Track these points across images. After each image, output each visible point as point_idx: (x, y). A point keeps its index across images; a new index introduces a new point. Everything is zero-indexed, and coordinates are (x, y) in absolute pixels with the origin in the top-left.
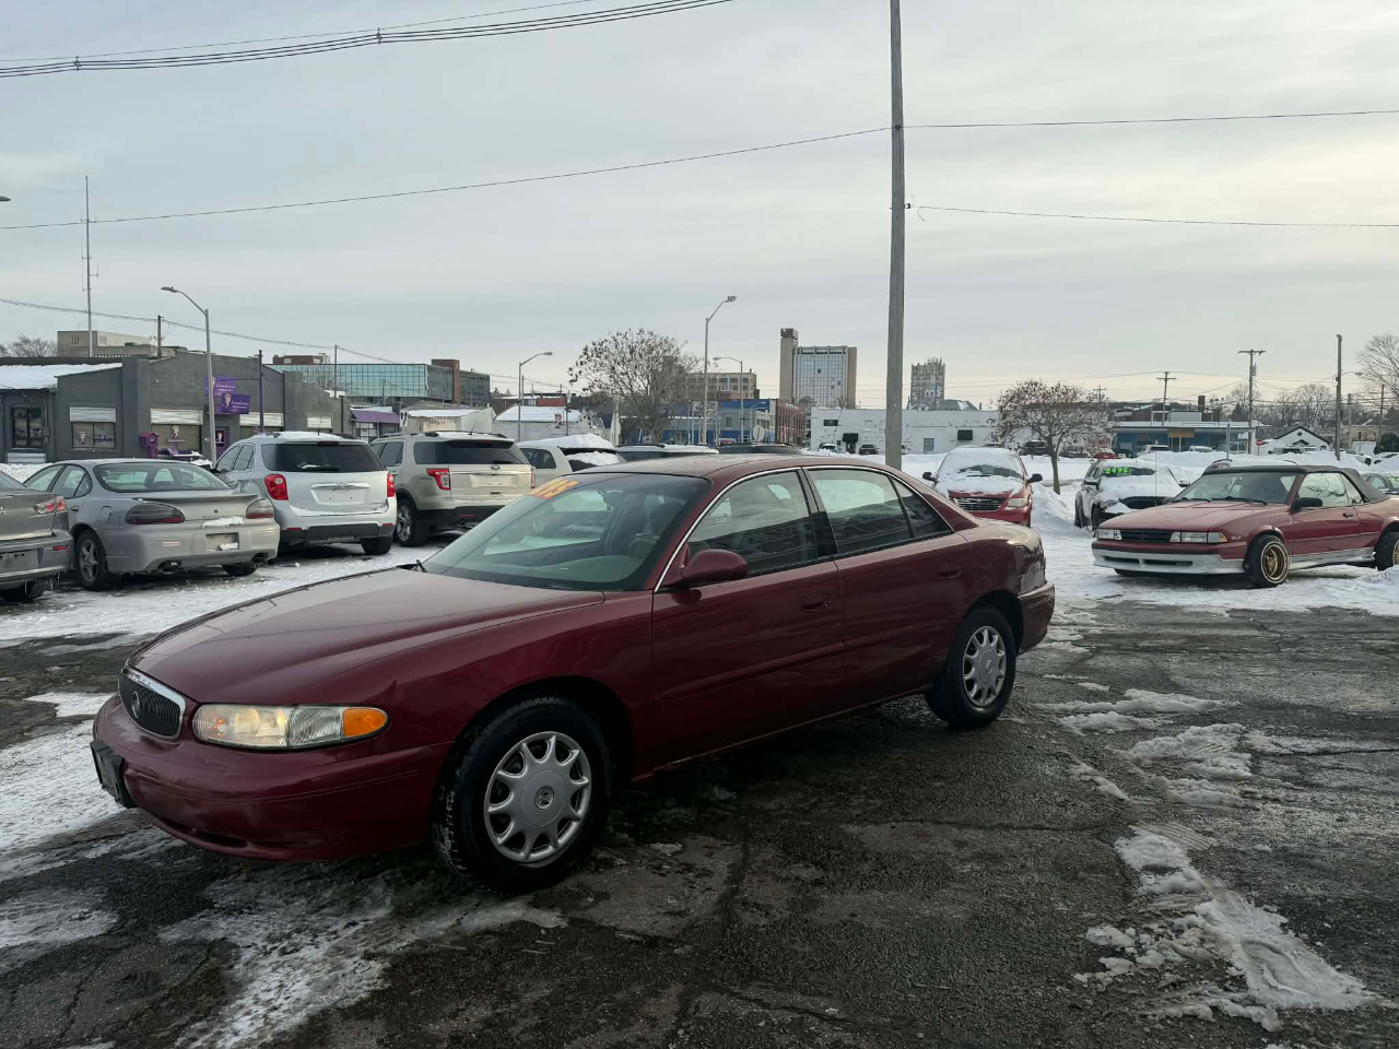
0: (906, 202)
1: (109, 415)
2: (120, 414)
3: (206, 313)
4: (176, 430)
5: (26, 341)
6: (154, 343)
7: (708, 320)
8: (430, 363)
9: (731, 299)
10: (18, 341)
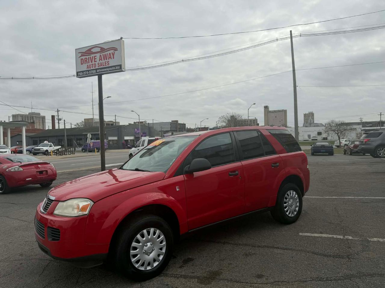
0: (297, 85)
1: (116, 138)
2: (118, 138)
3: (139, 115)
4: (129, 141)
5: (83, 122)
6: (114, 121)
7: (248, 109)
8: (171, 122)
9: (255, 104)
10: (81, 122)
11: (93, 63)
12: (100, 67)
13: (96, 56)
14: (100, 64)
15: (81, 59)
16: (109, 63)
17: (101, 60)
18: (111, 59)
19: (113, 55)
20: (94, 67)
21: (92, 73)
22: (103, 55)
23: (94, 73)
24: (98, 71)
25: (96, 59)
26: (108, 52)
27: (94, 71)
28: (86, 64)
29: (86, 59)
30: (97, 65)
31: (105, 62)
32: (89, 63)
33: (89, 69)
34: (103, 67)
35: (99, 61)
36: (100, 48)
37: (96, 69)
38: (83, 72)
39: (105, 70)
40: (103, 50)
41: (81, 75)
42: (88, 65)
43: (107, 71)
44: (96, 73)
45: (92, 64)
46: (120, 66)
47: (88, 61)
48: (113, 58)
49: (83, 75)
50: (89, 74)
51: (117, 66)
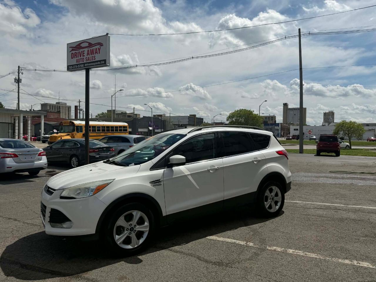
0: (303, 84)
1: (130, 130)
3: (152, 109)
4: (143, 133)
7: (260, 106)
8: (189, 116)
9: (266, 101)
11: (82, 57)
12: (87, 62)
13: (84, 51)
14: (87, 59)
15: (72, 53)
16: (95, 58)
17: (88, 55)
18: (97, 54)
19: (99, 50)
20: (83, 62)
21: (81, 67)
22: (90, 50)
23: (82, 67)
24: (86, 65)
25: (84, 53)
26: (95, 48)
27: (82, 66)
28: (76, 59)
29: (76, 54)
30: (85, 60)
31: (92, 57)
32: (78, 57)
33: (78, 63)
34: (90, 61)
35: (87, 55)
36: (88, 43)
37: (84, 64)
38: (73, 65)
39: (92, 64)
40: (90, 45)
41: (71, 69)
42: (77, 59)
43: (94, 65)
44: (84, 67)
45: (81, 59)
46: (105, 61)
47: (77, 55)
48: (99, 53)
49: (73, 68)
50: (78, 68)
51: (102, 60)
